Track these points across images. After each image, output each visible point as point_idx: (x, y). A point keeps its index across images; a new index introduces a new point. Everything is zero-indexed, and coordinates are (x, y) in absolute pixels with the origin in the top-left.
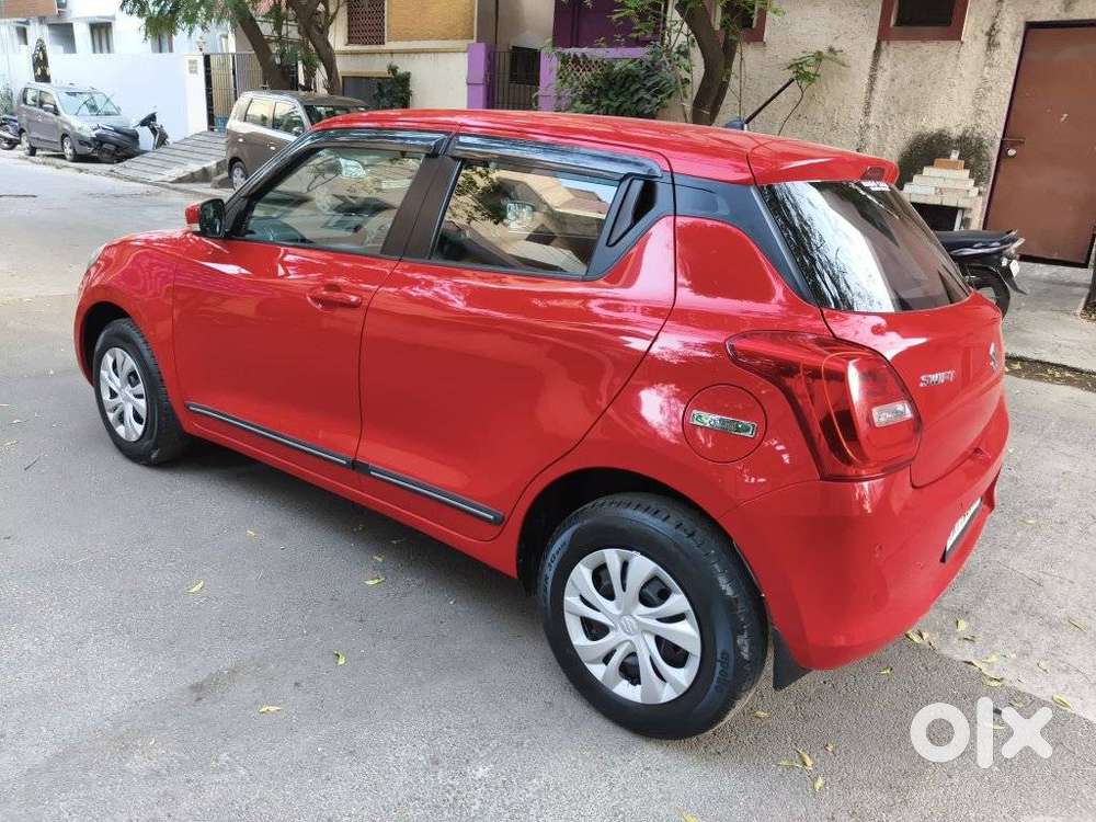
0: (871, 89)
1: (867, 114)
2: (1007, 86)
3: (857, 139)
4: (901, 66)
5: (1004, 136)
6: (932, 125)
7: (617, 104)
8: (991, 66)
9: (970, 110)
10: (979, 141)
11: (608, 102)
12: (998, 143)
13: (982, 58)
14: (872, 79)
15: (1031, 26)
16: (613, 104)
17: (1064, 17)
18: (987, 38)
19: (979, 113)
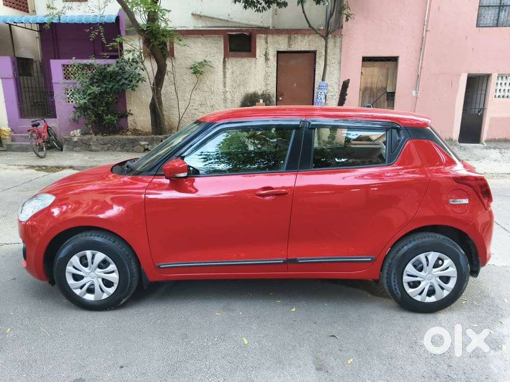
0: (225, 77)
1: (225, 86)
2: (275, 75)
3: (223, 97)
4: (235, 68)
5: (276, 93)
6: (251, 90)
7: (110, 86)
8: (268, 67)
9: (263, 84)
10: (269, 95)
11: (105, 86)
12: (275, 95)
13: (265, 64)
14: (225, 73)
15: (278, 52)
16: (108, 86)
17: (289, 49)
18: (264, 57)
19: (267, 85)
